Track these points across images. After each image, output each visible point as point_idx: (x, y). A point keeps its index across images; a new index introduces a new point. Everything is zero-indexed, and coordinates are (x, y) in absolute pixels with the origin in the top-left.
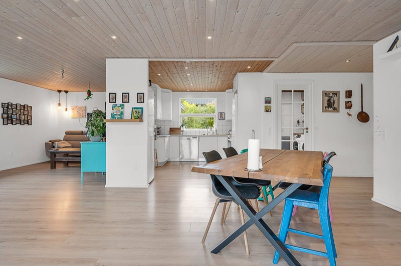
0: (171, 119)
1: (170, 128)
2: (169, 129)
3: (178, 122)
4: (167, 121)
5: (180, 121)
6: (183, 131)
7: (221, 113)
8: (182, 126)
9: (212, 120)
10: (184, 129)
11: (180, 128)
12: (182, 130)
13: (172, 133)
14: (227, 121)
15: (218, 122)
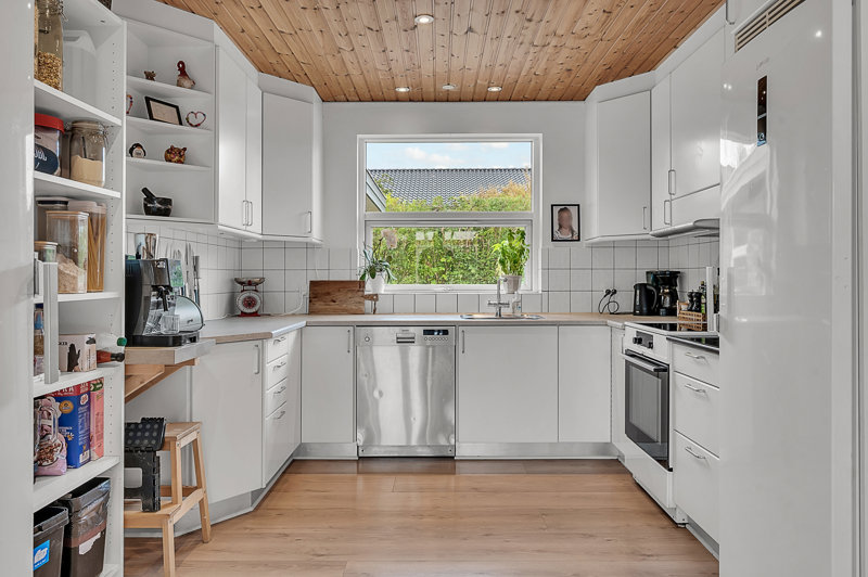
0: (316, 237)
1: (313, 284)
2: (306, 289)
3: (352, 252)
4: (296, 246)
5: (359, 248)
6: (374, 297)
7: (564, 209)
8: (372, 272)
9: (517, 244)
10: (381, 286)
11: (361, 283)
12: (369, 289)
13: (319, 305)
14: (593, 246)
15: (547, 254)
